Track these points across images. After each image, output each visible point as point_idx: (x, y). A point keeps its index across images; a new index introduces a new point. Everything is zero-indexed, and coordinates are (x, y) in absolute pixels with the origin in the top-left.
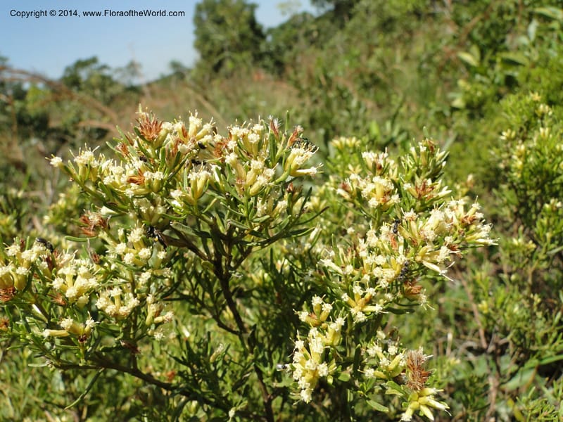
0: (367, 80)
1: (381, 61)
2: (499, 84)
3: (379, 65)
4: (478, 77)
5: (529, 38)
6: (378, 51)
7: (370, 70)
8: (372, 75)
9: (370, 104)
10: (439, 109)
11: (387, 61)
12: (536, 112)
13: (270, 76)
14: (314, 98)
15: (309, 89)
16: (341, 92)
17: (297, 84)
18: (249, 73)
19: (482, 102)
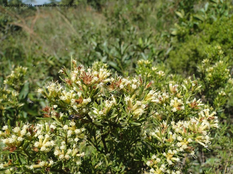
0: (136, 17)
1: (142, 9)
2: (191, 27)
3: (141, 11)
4: (183, 23)
5: (205, 9)
6: (141, 5)
7: (138, 13)
8: (138, 15)
9: (137, 27)
10: (165, 34)
11: (145, 10)
12: (218, 53)
13: (94, 10)
14: (113, 22)
15: (111, 18)
16: (125, 21)
17: (106, 15)
18: (85, 7)
19: (184, 35)
